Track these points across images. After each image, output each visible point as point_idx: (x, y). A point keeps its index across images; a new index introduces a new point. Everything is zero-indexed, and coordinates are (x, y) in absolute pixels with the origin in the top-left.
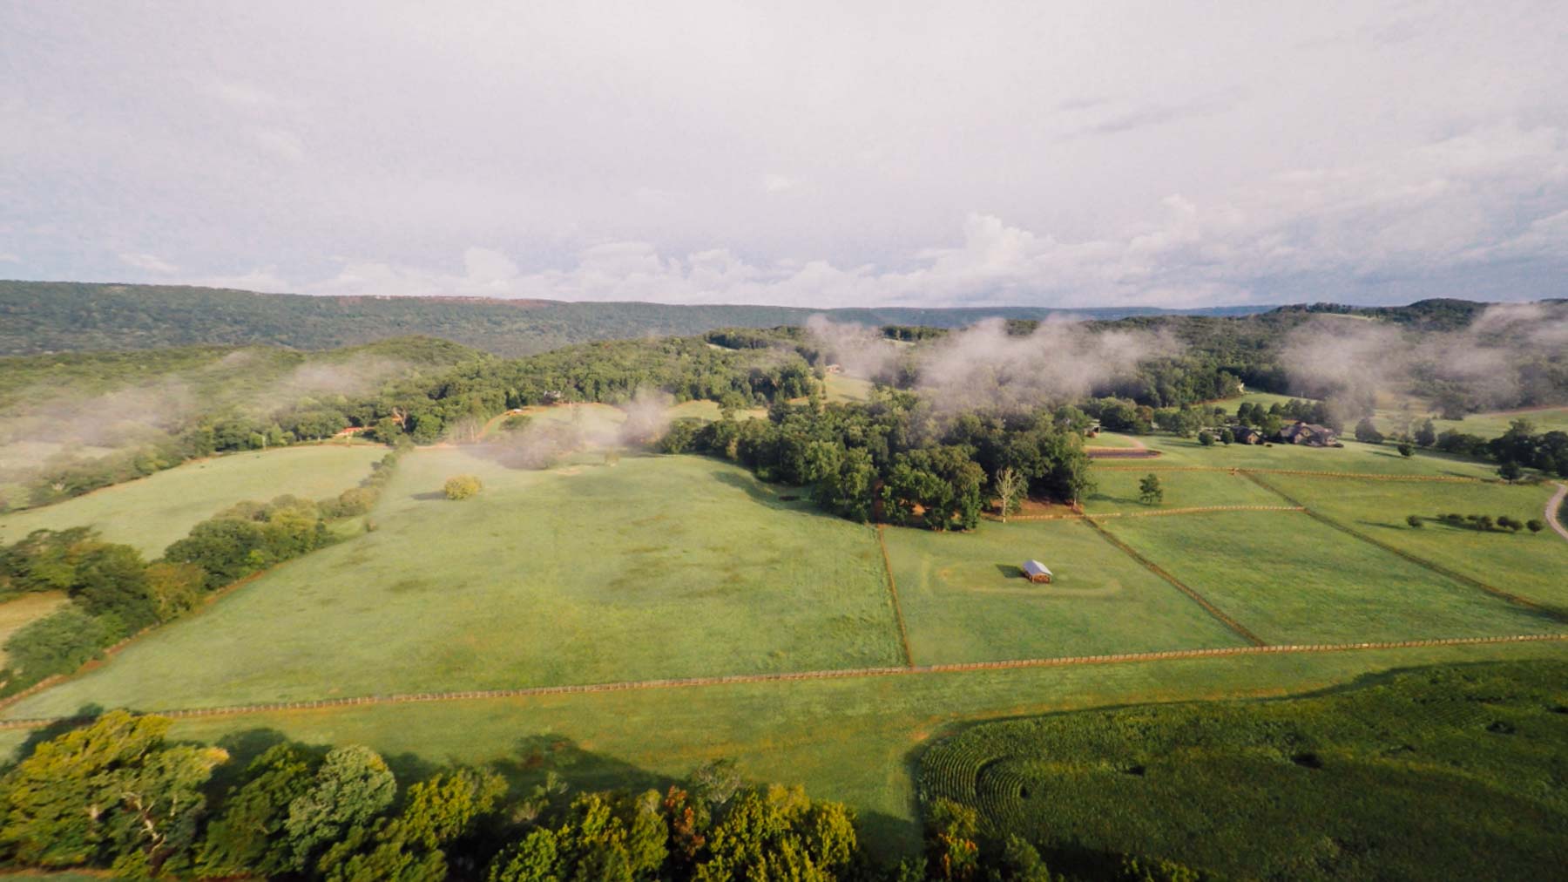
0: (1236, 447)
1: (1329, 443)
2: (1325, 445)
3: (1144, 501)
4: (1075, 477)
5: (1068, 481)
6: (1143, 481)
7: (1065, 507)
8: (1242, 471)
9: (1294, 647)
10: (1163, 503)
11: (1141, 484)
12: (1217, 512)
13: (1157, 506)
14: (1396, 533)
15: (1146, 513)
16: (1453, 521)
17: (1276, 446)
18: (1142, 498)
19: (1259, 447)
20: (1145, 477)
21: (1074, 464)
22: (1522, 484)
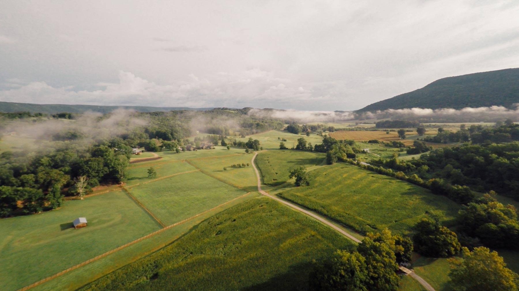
0: (187, 152)
1: (212, 148)
2: (211, 149)
3: (150, 177)
4: (120, 173)
5: (117, 175)
6: (149, 170)
7: (118, 185)
8: (186, 160)
9: (175, 224)
10: (156, 176)
11: (148, 171)
12: (173, 176)
13: (154, 178)
14: (221, 173)
15: (149, 181)
16: (234, 167)
17: (198, 150)
18: (149, 176)
19: (194, 151)
20: (149, 168)
21: (119, 168)
22: (249, 153)
